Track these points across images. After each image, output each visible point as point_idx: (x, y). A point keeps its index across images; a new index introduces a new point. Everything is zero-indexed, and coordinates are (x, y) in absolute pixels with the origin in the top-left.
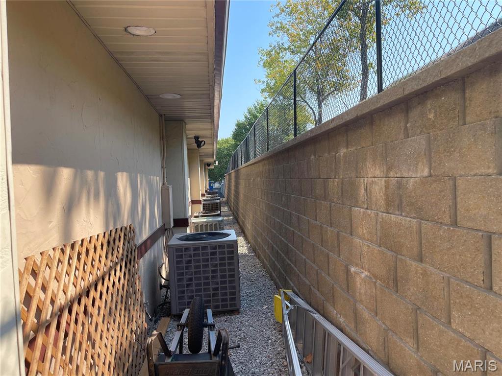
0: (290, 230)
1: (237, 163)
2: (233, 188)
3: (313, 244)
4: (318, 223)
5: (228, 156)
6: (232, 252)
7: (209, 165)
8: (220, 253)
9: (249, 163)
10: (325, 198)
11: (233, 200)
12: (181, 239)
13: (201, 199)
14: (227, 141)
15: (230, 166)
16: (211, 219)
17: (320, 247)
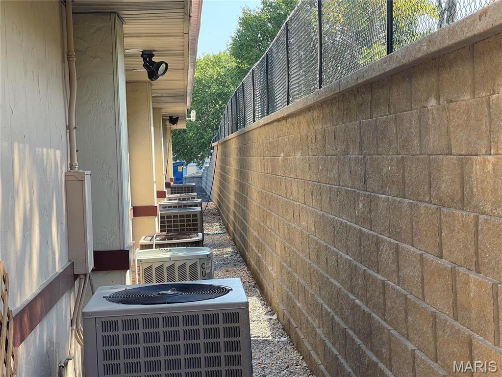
0: (375, 280)
1: (242, 115)
2: (233, 177)
3: (434, 316)
4: (446, 263)
5: (222, 99)
6: (235, 332)
7: (174, 120)
8: (208, 333)
9: (273, 116)
10: (463, 202)
11: (232, 208)
12: (113, 299)
13: (157, 202)
14: (217, 61)
15: (226, 122)
16: (182, 253)
17: (451, 320)
